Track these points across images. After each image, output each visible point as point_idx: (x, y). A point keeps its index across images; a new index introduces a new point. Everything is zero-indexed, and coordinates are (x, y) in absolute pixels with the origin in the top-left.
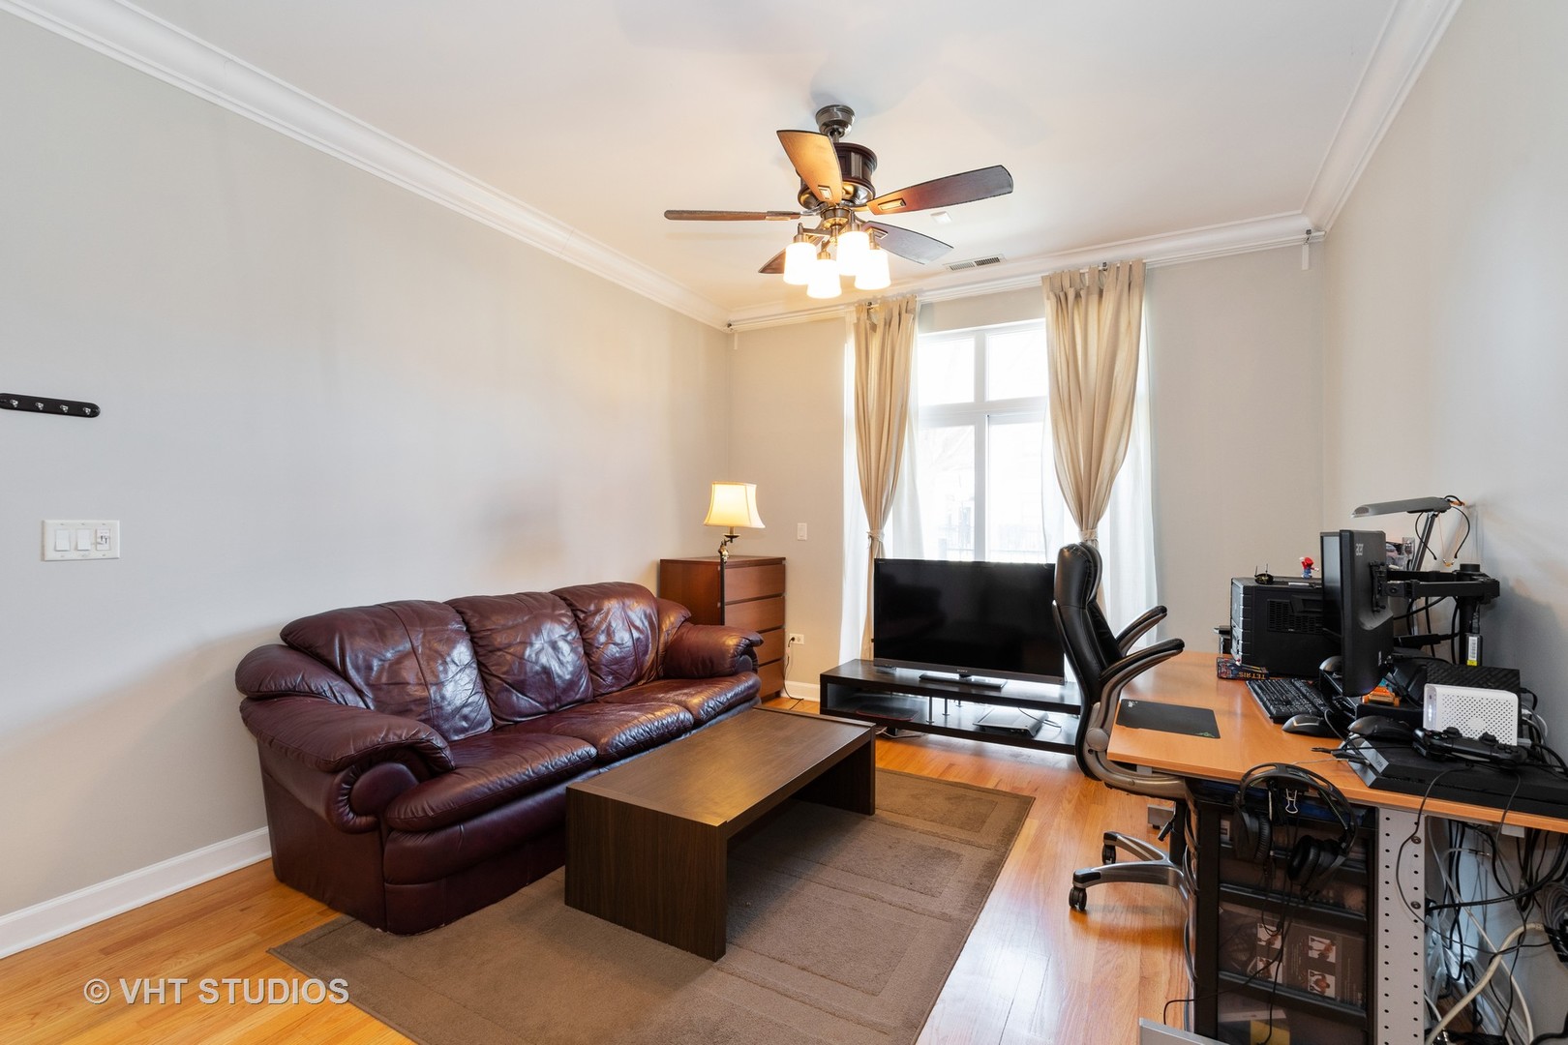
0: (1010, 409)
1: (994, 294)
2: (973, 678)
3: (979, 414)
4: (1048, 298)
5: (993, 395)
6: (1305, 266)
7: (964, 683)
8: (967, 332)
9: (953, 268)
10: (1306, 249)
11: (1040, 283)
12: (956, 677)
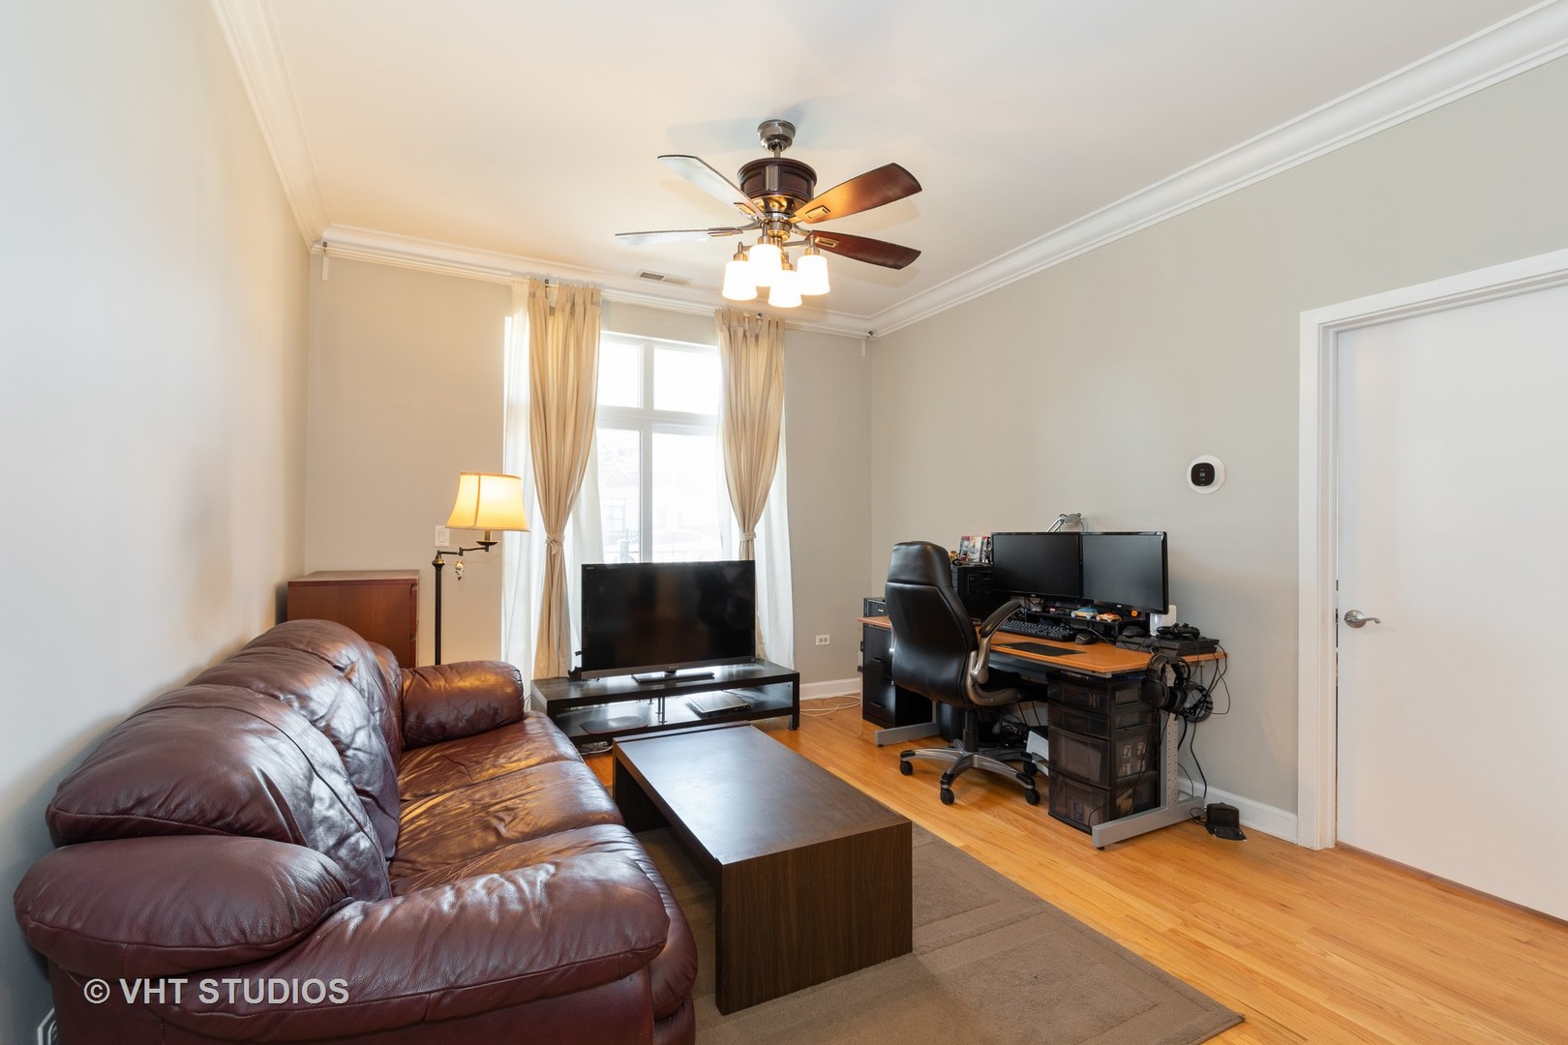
0: (679, 421)
1: (671, 312)
2: (679, 673)
3: (646, 420)
4: (722, 331)
5: (659, 405)
6: (863, 355)
7: (670, 679)
8: (638, 339)
9: (644, 275)
10: (864, 343)
11: (712, 315)
12: (661, 674)
